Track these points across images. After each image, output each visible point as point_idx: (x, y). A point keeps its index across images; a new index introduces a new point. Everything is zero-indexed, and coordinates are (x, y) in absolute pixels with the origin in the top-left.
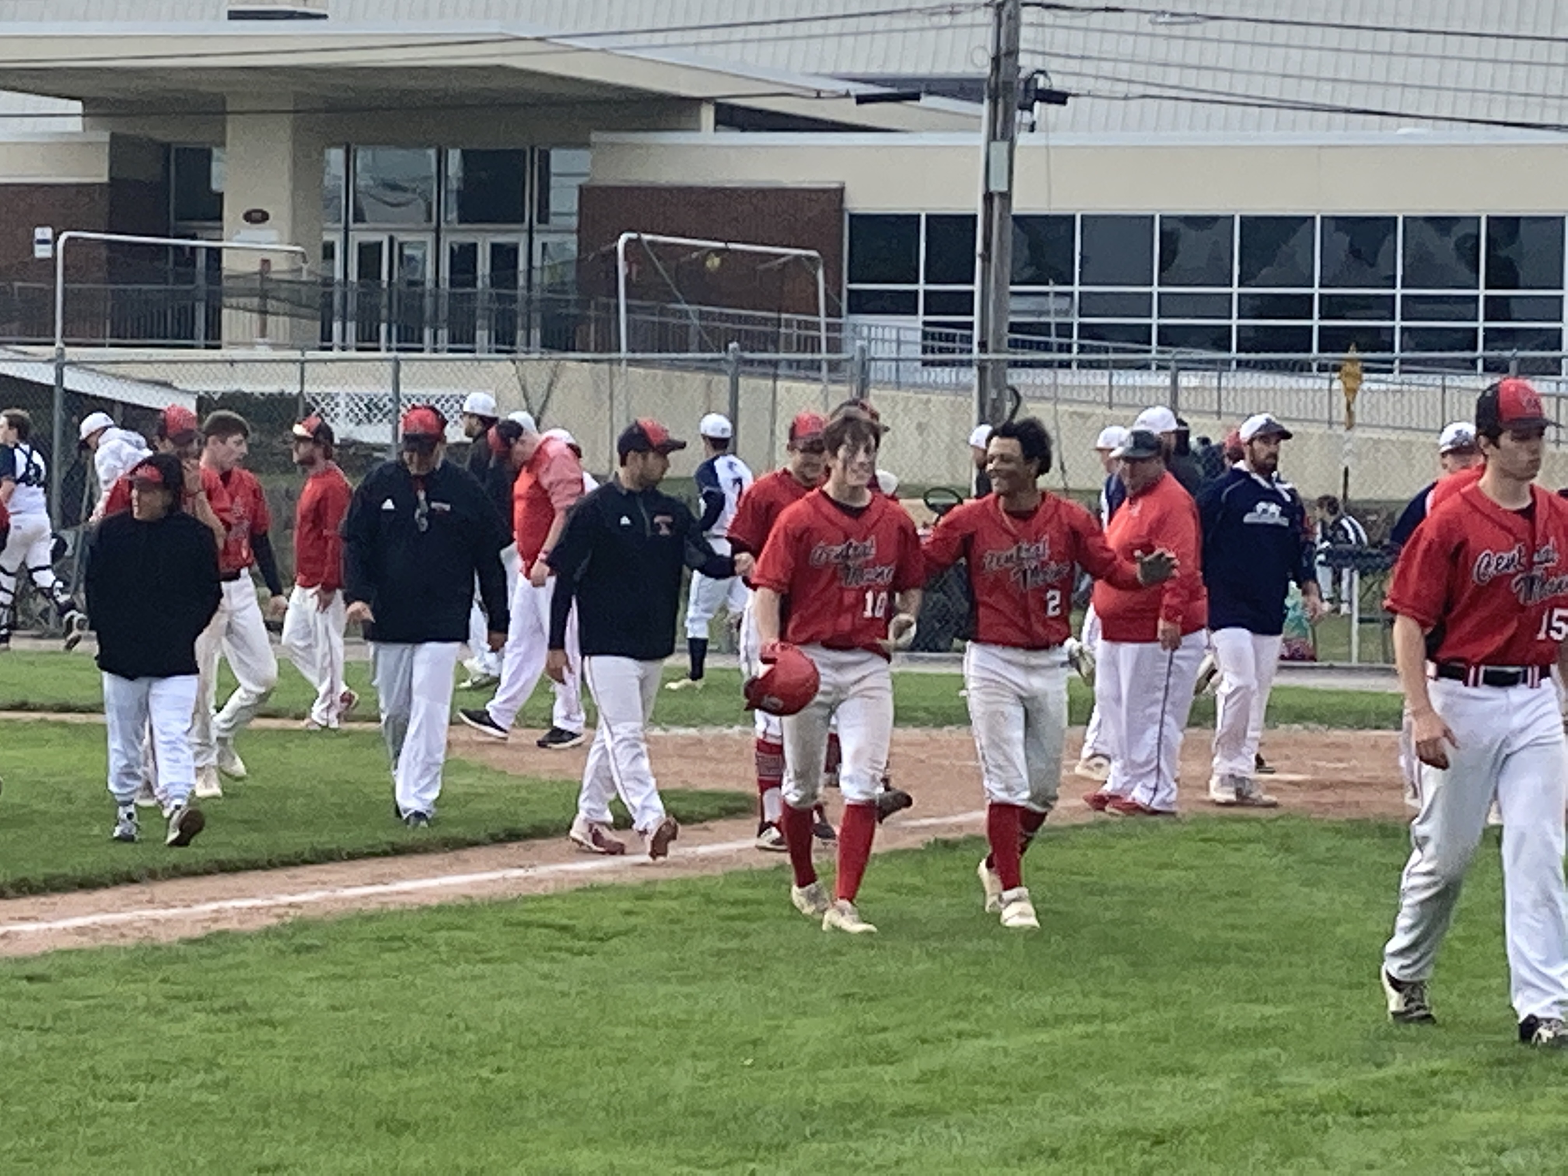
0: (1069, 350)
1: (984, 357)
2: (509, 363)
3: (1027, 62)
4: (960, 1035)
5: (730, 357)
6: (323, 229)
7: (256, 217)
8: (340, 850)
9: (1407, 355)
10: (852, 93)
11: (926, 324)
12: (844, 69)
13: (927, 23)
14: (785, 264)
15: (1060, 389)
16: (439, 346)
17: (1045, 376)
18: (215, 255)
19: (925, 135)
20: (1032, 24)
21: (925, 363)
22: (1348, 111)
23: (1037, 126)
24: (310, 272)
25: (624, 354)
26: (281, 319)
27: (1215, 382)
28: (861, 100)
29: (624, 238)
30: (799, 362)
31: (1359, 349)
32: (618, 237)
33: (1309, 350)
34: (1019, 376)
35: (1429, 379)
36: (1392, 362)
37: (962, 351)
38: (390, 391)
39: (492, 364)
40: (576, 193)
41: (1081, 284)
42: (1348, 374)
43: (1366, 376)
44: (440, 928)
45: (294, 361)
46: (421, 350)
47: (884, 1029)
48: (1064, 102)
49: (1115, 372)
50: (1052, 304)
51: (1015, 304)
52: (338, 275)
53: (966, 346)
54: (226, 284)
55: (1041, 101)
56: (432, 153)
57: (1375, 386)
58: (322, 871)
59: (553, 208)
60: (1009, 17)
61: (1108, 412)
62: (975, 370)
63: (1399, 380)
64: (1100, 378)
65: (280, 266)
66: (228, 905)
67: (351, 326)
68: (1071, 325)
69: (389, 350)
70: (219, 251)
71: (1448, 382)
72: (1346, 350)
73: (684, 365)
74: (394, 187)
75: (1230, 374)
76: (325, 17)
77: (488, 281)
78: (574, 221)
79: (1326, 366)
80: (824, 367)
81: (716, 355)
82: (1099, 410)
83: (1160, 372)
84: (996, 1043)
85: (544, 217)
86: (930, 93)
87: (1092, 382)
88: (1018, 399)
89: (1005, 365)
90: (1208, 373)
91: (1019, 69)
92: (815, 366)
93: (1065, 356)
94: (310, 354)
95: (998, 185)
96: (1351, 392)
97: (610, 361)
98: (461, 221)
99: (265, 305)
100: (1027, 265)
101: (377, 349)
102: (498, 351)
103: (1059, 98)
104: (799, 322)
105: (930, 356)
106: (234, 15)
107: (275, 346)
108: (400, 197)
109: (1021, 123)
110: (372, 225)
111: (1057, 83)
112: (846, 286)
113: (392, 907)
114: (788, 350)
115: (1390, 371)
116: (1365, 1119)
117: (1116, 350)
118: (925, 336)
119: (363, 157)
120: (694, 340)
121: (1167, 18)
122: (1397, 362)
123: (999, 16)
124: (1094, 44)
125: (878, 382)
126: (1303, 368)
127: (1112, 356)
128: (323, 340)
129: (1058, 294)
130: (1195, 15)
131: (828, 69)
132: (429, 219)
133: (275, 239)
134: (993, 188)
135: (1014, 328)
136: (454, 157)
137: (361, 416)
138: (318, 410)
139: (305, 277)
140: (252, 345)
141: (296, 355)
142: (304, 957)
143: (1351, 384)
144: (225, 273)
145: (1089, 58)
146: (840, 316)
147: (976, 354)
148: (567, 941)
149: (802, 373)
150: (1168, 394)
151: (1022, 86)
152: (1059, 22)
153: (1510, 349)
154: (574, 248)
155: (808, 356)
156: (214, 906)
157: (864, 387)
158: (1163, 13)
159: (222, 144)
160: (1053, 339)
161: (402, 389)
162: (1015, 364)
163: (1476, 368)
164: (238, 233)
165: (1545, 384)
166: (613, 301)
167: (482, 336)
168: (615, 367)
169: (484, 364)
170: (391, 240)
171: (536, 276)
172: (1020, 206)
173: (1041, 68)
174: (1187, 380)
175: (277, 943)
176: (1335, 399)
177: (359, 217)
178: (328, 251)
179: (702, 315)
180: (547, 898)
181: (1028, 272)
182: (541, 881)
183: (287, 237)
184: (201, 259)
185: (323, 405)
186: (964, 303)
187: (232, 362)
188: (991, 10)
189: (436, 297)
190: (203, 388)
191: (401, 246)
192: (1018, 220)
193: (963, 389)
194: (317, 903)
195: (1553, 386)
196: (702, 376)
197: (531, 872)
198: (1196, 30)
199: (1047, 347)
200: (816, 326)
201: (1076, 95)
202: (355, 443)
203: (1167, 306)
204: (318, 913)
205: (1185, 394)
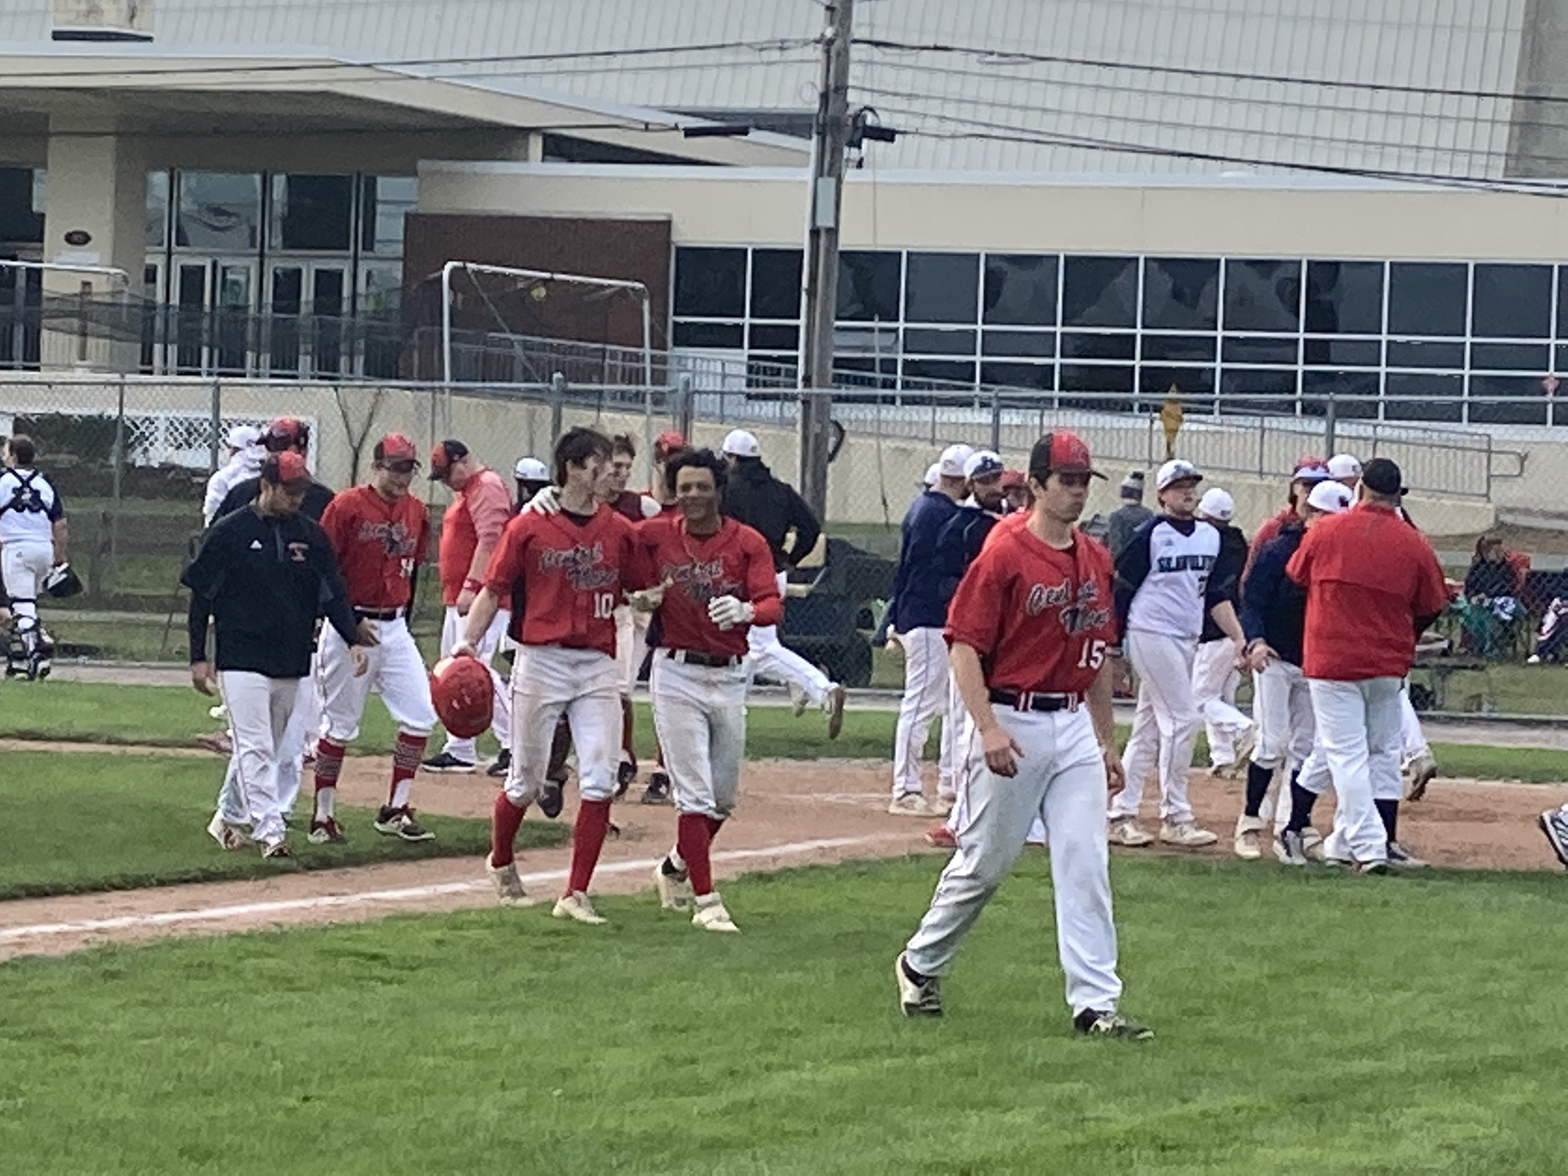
0: (893, 385)
1: (807, 391)
2: (332, 390)
3: (855, 99)
4: (768, 1068)
5: (554, 387)
6: (147, 253)
7: (78, 239)
8: (148, 877)
9: (1227, 396)
10: (681, 126)
11: (751, 357)
12: (672, 102)
13: (757, 59)
14: (612, 296)
15: (883, 425)
16: (261, 370)
17: (868, 412)
18: (35, 276)
19: (752, 169)
20: (860, 61)
21: (749, 397)
22: (1172, 154)
23: (865, 163)
24: (132, 296)
25: (447, 382)
26: (101, 341)
27: (1037, 420)
28: (690, 133)
29: (449, 265)
30: (623, 393)
31: (1181, 389)
32: (443, 268)
33: (1131, 389)
34: (843, 410)
35: (1250, 421)
36: (1212, 403)
37: (786, 386)
38: (210, 416)
39: (314, 389)
40: (402, 221)
41: (906, 320)
42: (1169, 414)
43: (1186, 417)
44: (249, 954)
45: (113, 384)
46: (243, 376)
47: (693, 1061)
48: (892, 140)
49: (938, 409)
50: (877, 339)
51: (839, 339)
52: (160, 298)
53: (790, 380)
54: (45, 305)
55: (871, 137)
56: (257, 178)
57: (1194, 427)
58: (130, 897)
59: (379, 236)
60: (838, 54)
61: (930, 448)
62: (799, 404)
63: (1219, 421)
64: (924, 414)
65: (101, 288)
66: (35, 930)
67: (173, 350)
68: (896, 361)
69: (210, 374)
70: (39, 271)
71: (1266, 424)
72: (1167, 391)
73: (510, 394)
74: (218, 211)
75: (1053, 412)
76: (149, 39)
77: (311, 307)
78: (400, 249)
79: (1146, 405)
80: (648, 398)
81: (540, 385)
82: (920, 446)
83: (985, 410)
84: (806, 1076)
85: (369, 245)
86: (759, 128)
87: (915, 418)
88: (841, 432)
89: (829, 399)
90: (1031, 412)
91: (847, 105)
92: (639, 397)
93: (888, 392)
94: (130, 378)
95: (825, 221)
96: (1172, 432)
97: (432, 389)
98: (285, 246)
99: (85, 327)
100: (852, 302)
101: (198, 374)
102: (321, 378)
103: (887, 135)
104: (624, 353)
105: (753, 390)
106: (58, 36)
107: (95, 369)
108: (223, 222)
109: (848, 160)
110: (198, 249)
111: (885, 121)
112: (672, 319)
113: (201, 933)
114: (613, 381)
115: (1211, 412)
116: (1170, 1154)
117: (940, 387)
118: (750, 369)
119: (189, 181)
120: (518, 370)
121: (994, 58)
122: (1217, 405)
123: (828, 52)
124: (922, 83)
125: (703, 414)
126: (1125, 408)
127: (935, 393)
128: (143, 363)
129: (882, 330)
130: (1023, 55)
131: (657, 102)
132: (253, 245)
133: (96, 261)
134: (820, 223)
135: (839, 363)
136: (279, 182)
137: (180, 440)
138: (137, 433)
139: (125, 300)
140: (70, 367)
141: (115, 377)
142: (111, 984)
143: (1172, 424)
144: (45, 294)
145: (917, 96)
146: (665, 349)
147: (800, 389)
148: (377, 970)
149: (627, 405)
150: (990, 430)
151: (850, 122)
152: (887, 59)
153: (1327, 392)
154: (400, 276)
155: (633, 388)
156: (21, 931)
157: (686, 419)
158: (992, 53)
159: (44, 165)
160: (878, 375)
161: (223, 415)
162: (839, 399)
163: (1294, 410)
164: (59, 254)
165: (1361, 428)
166: (437, 328)
167: (305, 362)
168: (438, 396)
169: (305, 389)
170: (214, 266)
171: (361, 305)
172: (847, 241)
173: (872, 105)
174: (1008, 417)
175: (81, 968)
176: (1155, 439)
177: (182, 241)
178: (150, 275)
179: (526, 346)
180: (358, 926)
181: (856, 308)
182: (352, 909)
183: (108, 260)
184: (21, 281)
185: (142, 429)
186: (789, 338)
187: (50, 385)
188: (820, 46)
189: (258, 322)
190: (22, 409)
191: (224, 269)
192: (845, 255)
193: (785, 423)
194: (125, 929)
195: (1370, 430)
196: (525, 405)
197: (342, 900)
198: (1024, 71)
199: (871, 382)
200: (640, 358)
201: (904, 133)
202: (174, 467)
203: (991, 343)
204: (126, 938)
205: (1007, 431)
